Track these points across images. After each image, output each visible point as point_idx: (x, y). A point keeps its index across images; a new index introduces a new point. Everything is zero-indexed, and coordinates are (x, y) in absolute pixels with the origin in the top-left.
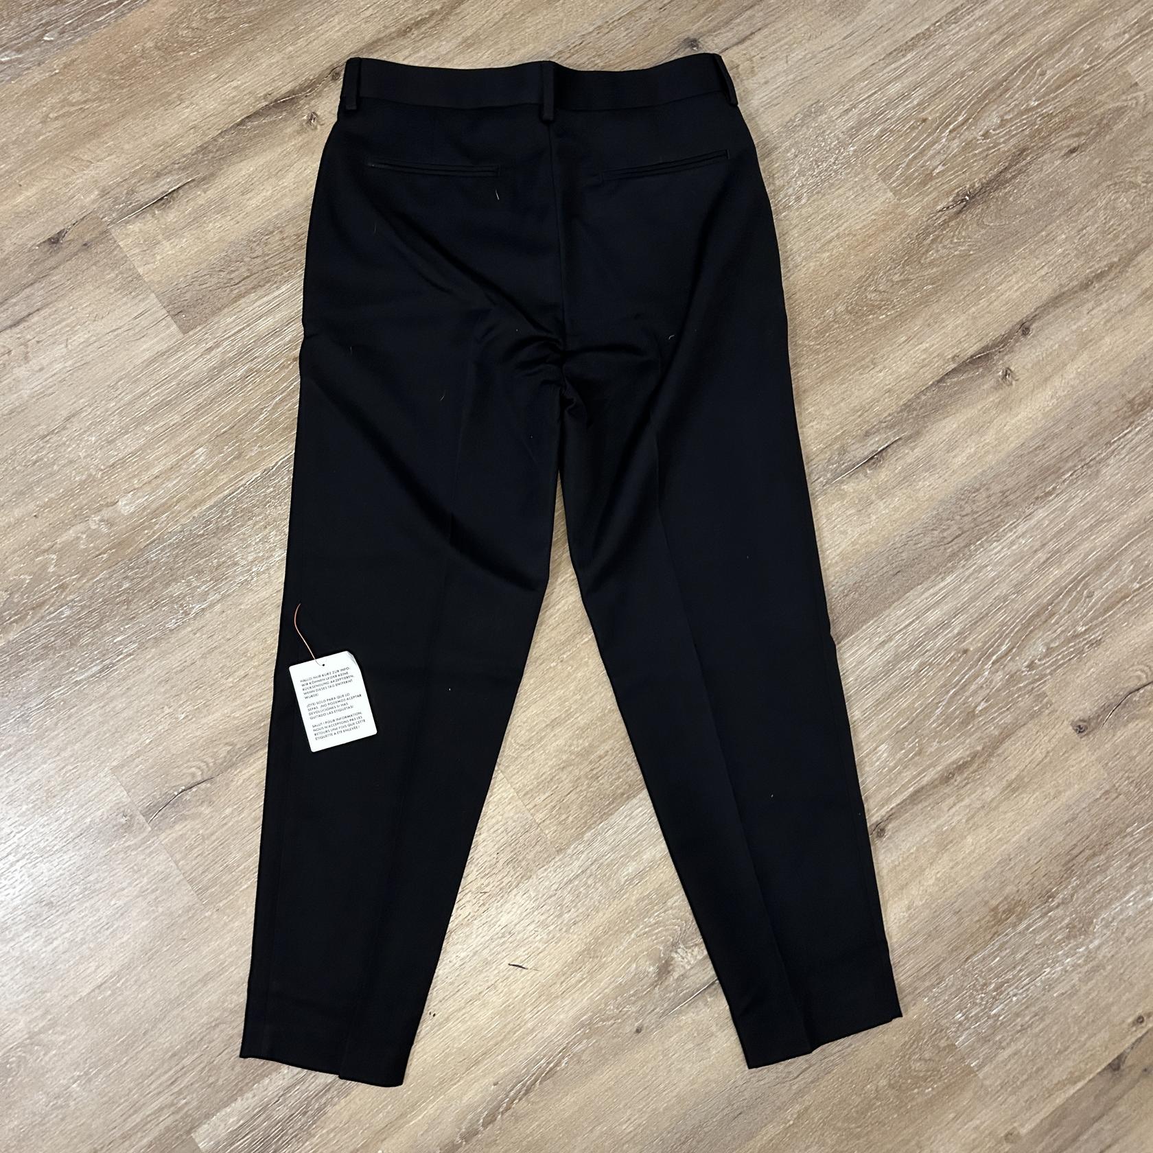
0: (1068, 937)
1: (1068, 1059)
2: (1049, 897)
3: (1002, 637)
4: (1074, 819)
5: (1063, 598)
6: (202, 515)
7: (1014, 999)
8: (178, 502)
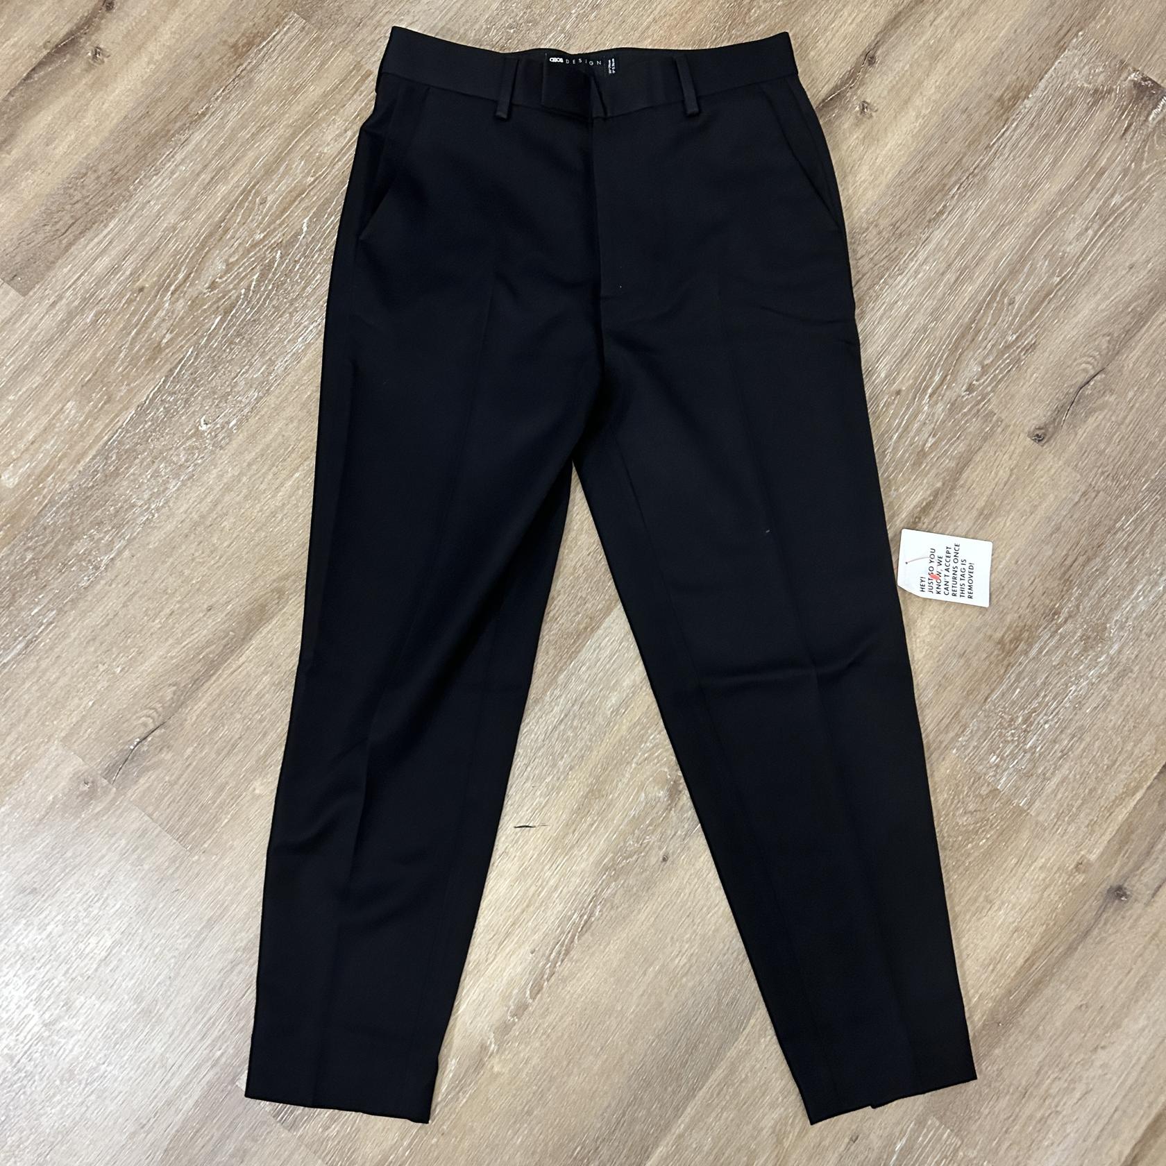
0: (1085, 650)
1: (1120, 772)
2: (1055, 614)
3: (932, 368)
4: (1058, 529)
5: (984, 313)
6: (87, 467)
7: (1047, 726)
8: (60, 460)
